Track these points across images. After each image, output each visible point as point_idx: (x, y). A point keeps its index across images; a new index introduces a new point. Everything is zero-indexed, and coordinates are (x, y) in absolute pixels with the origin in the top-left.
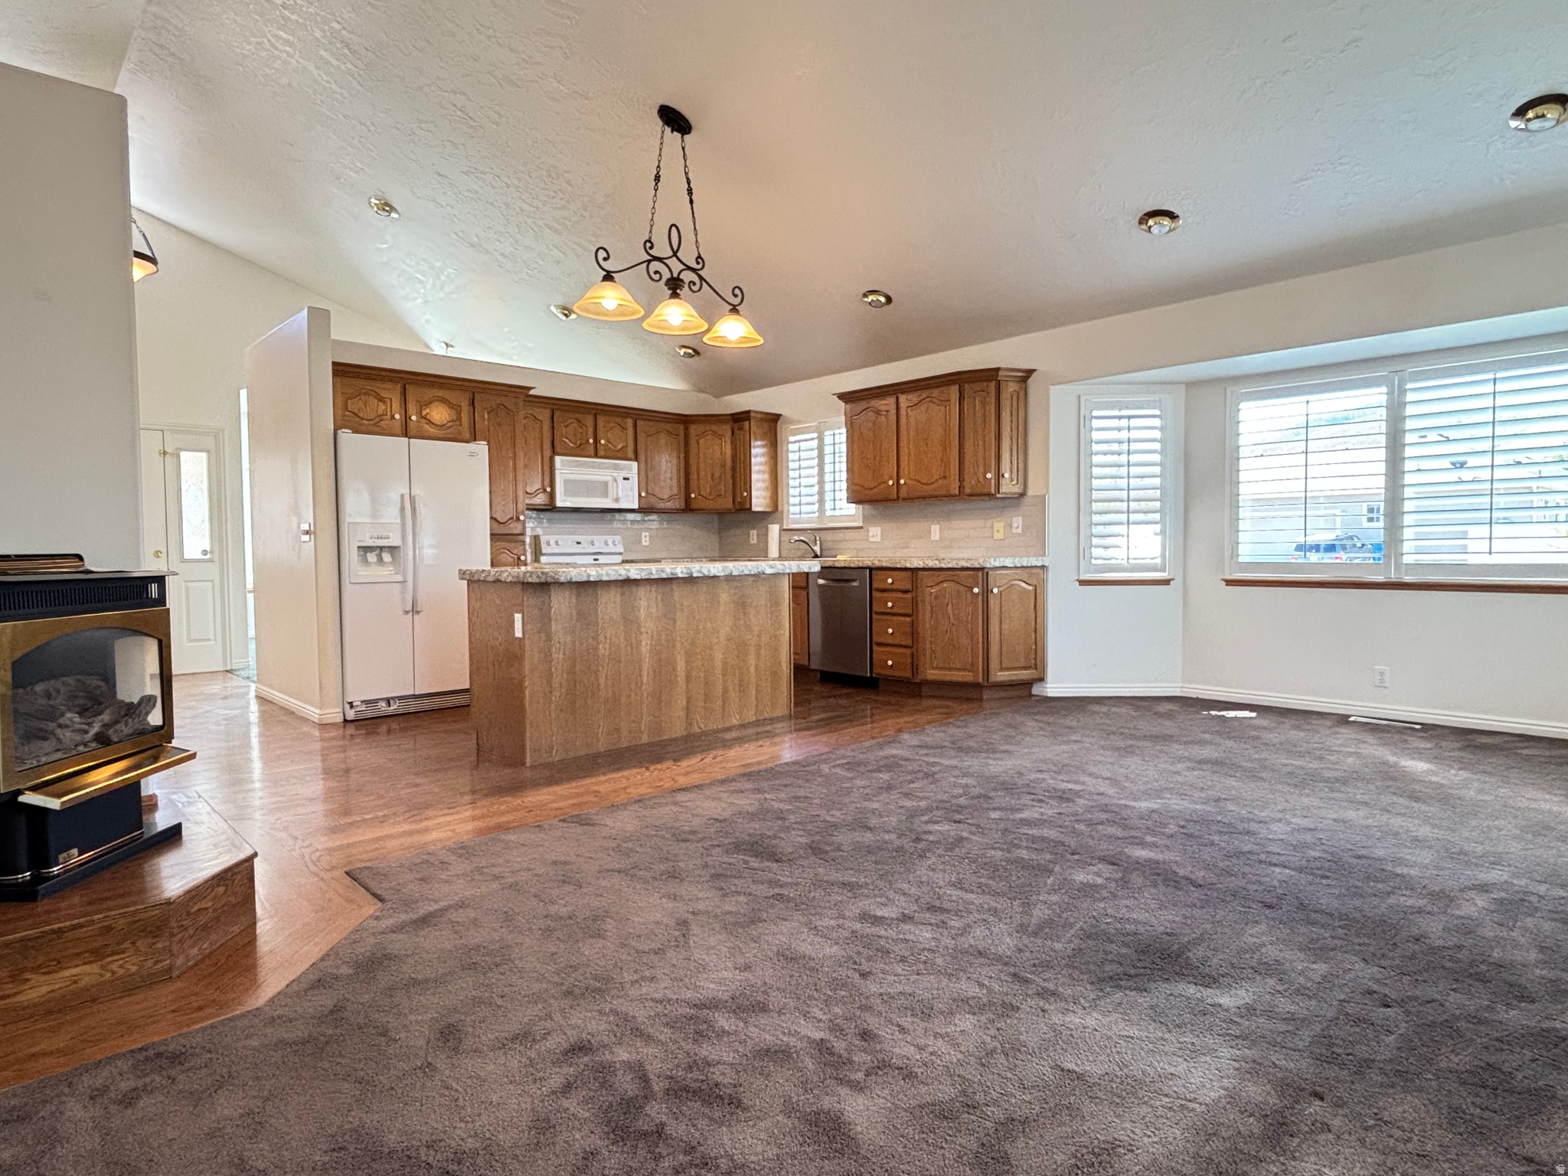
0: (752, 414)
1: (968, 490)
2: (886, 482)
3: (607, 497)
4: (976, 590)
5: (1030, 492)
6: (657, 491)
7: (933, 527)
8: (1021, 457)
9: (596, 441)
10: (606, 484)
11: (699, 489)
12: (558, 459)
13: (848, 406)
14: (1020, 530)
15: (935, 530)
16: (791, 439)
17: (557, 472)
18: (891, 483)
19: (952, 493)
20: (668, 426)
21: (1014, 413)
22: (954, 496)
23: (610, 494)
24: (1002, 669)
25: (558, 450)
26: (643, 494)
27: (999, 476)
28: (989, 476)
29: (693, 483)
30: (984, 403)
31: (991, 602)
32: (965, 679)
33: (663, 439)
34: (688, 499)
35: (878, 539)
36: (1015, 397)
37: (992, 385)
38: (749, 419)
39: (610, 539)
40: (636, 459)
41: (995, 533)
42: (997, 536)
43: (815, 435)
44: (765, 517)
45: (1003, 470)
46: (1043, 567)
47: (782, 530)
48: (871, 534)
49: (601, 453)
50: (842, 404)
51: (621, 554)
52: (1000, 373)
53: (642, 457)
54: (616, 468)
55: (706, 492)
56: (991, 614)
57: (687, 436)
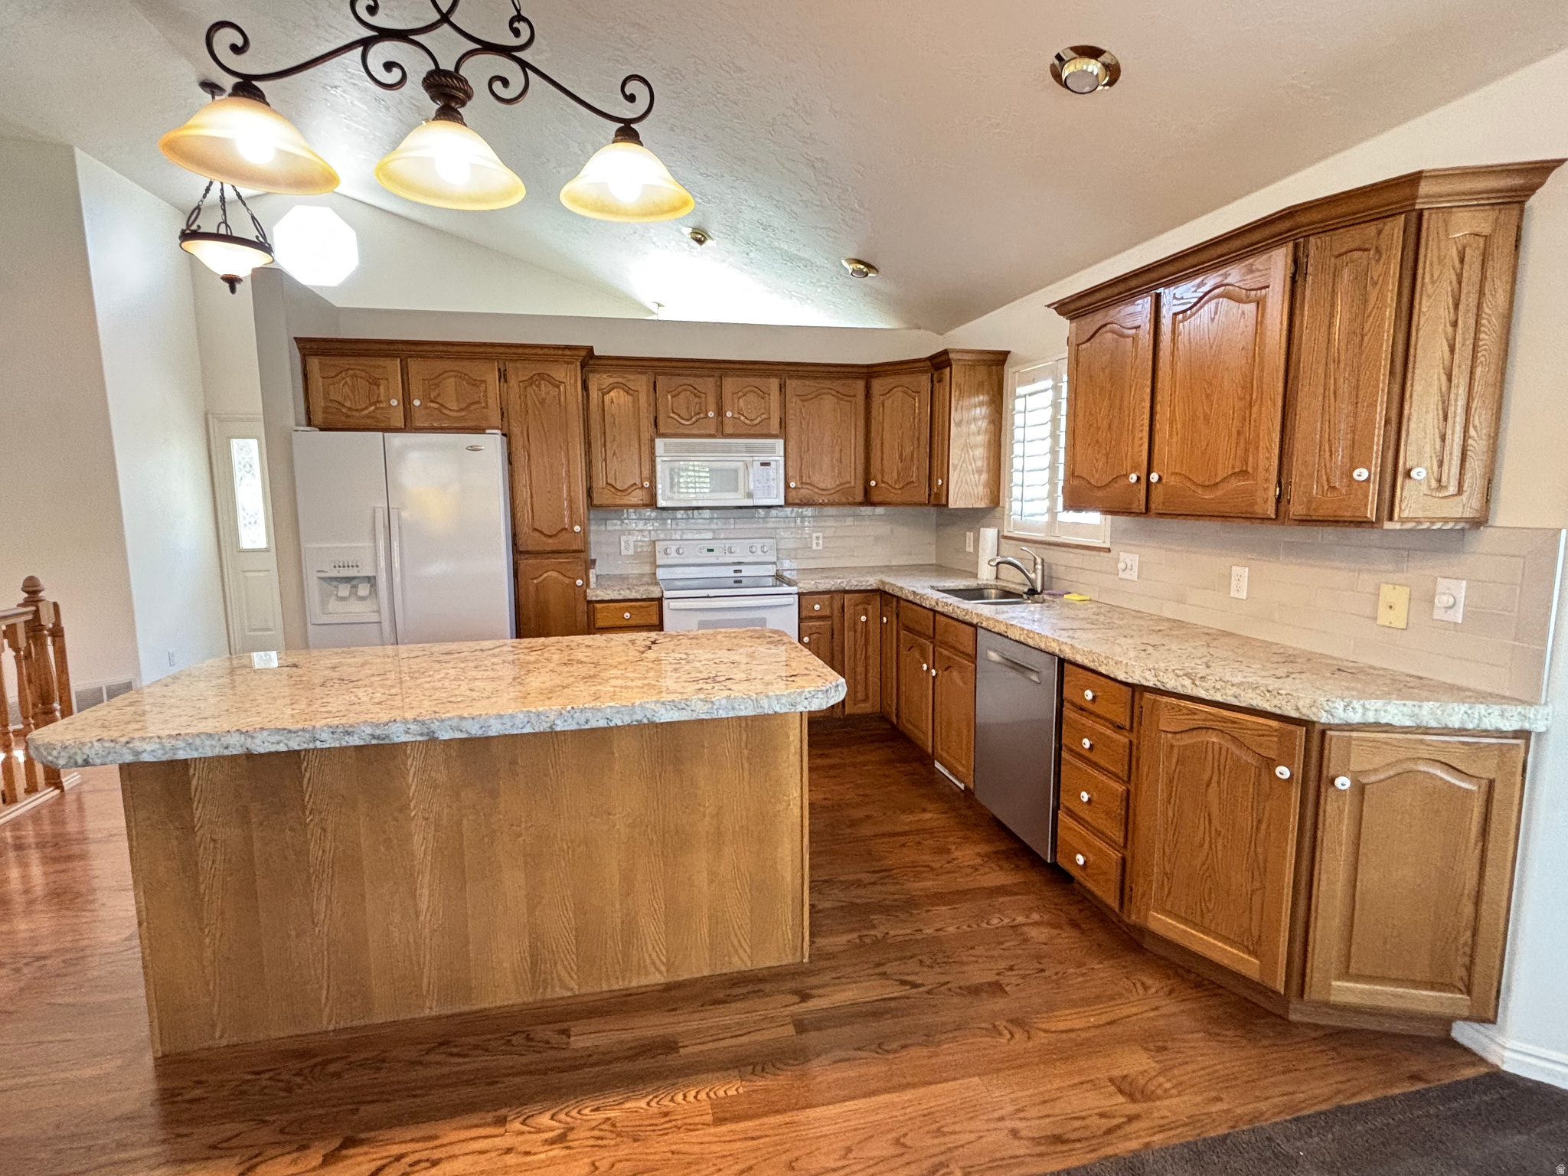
0: (952, 356)
1: (1297, 509)
2: (1127, 476)
3: (736, 490)
4: (1283, 772)
5: (1502, 517)
6: (817, 479)
7: (1236, 570)
8: (1481, 419)
9: (720, 413)
10: (736, 471)
11: (882, 472)
12: (659, 443)
13: (1074, 324)
14: (1458, 616)
15: (1241, 578)
16: (1020, 390)
17: (658, 460)
18: (1133, 478)
19: (1259, 510)
20: (837, 385)
21: (1469, 300)
22: (1264, 519)
23: (741, 487)
24: (1346, 974)
25: (662, 430)
26: (793, 485)
27: (1393, 474)
28: (1360, 474)
29: (876, 464)
30: (1363, 280)
31: (1330, 807)
32: (1243, 970)
33: (828, 402)
34: (867, 490)
35: (1133, 575)
36: (1473, 257)
37: (1396, 227)
38: (948, 363)
39: (758, 544)
40: (783, 432)
41: (1382, 609)
42: (1385, 617)
43: (1049, 383)
44: (974, 517)
45: (1407, 458)
46: (1524, 734)
47: (1001, 537)
48: (1121, 566)
49: (728, 430)
50: (1064, 322)
51: (775, 563)
52: (1425, 188)
53: (793, 430)
54: (750, 450)
55: (891, 476)
56: (1327, 838)
57: (868, 396)
